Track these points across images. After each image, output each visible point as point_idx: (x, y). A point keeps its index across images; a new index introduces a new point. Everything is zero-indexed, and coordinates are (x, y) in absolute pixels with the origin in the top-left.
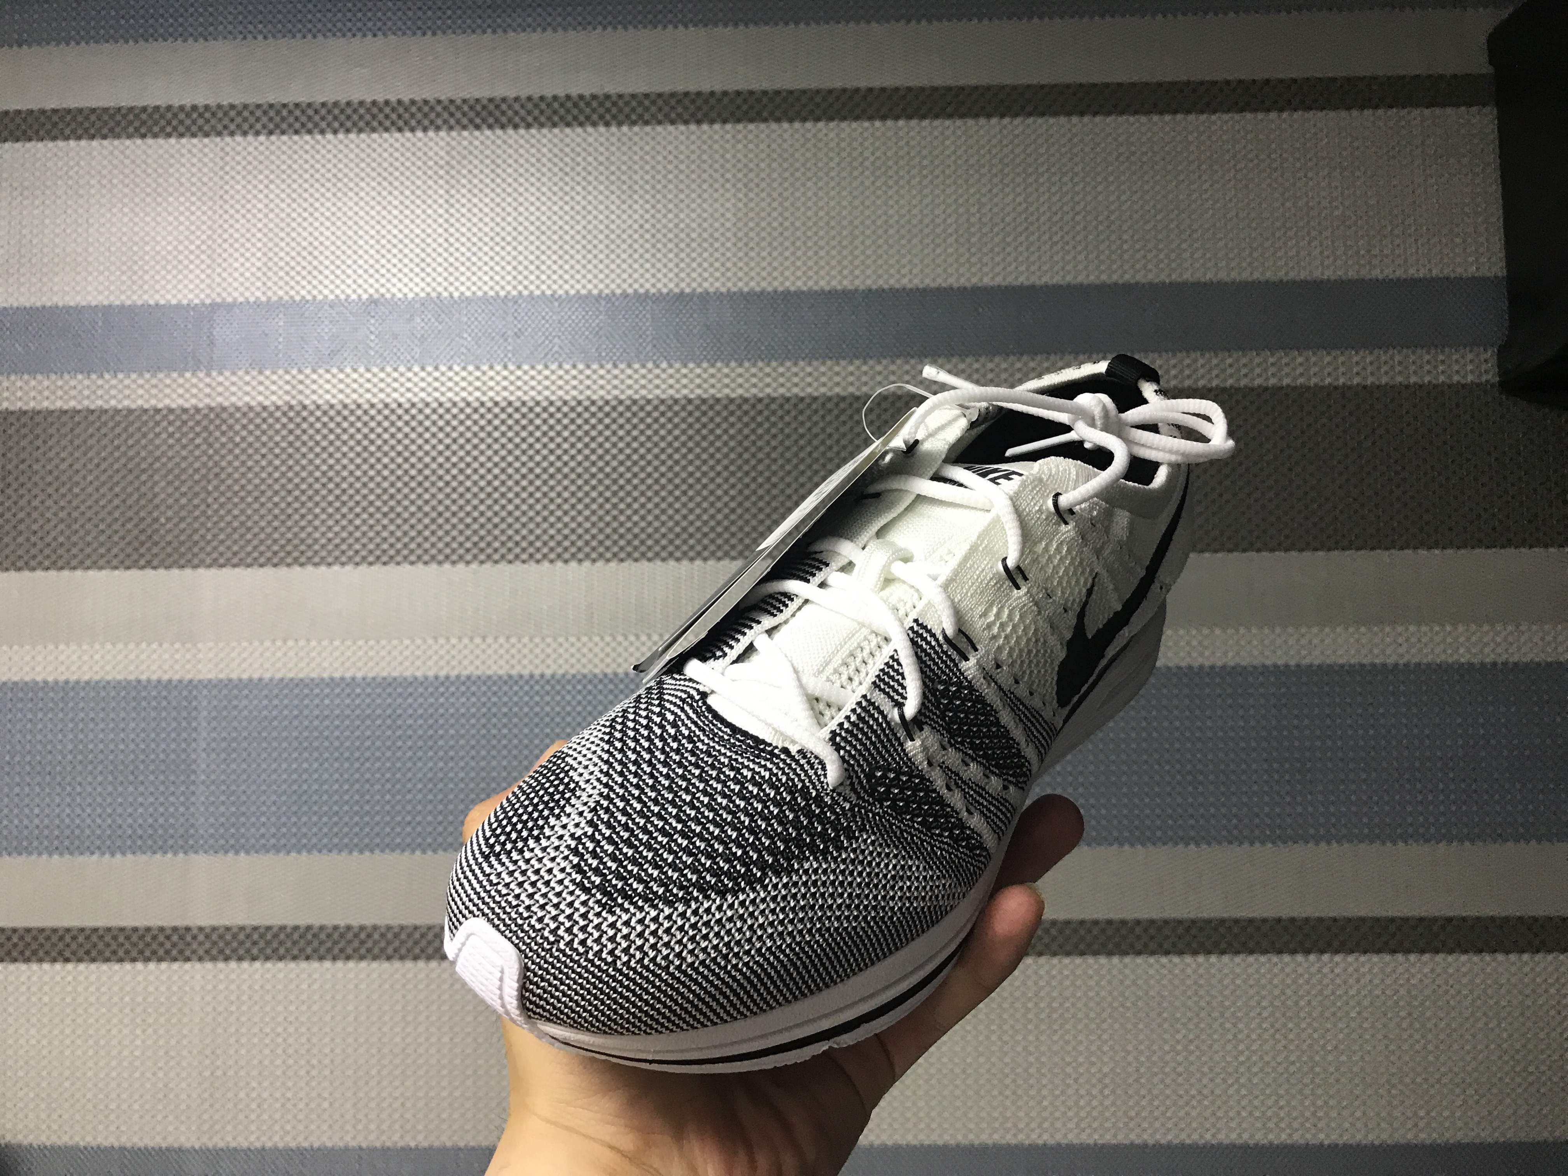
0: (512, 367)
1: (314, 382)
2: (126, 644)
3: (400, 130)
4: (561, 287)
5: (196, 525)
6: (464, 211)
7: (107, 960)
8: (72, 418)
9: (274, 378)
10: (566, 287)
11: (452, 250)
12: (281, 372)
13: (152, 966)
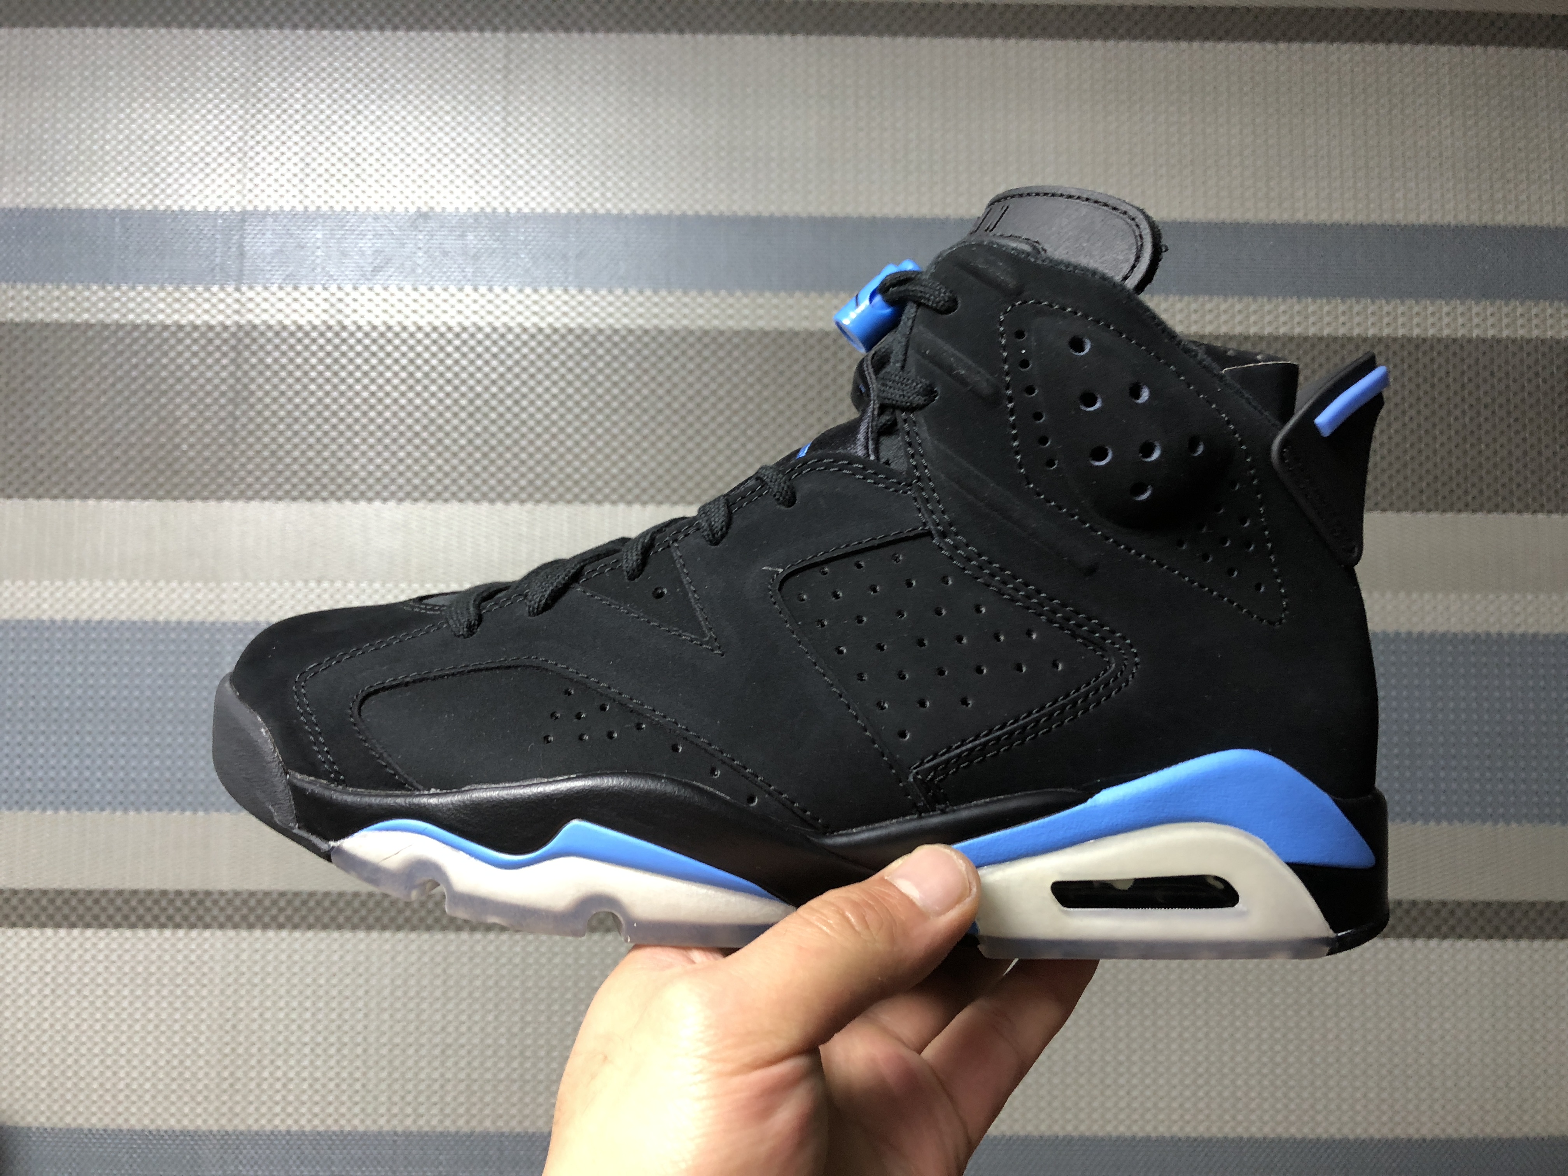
0: (573, 291)
1: (355, 300)
2: (142, 582)
3: (453, 29)
4: (627, 205)
5: (221, 454)
6: (522, 119)
7: (117, 926)
8: (85, 332)
9: (311, 294)
10: (634, 206)
11: (508, 161)
12: (318, 288)
13: (168, 933)
